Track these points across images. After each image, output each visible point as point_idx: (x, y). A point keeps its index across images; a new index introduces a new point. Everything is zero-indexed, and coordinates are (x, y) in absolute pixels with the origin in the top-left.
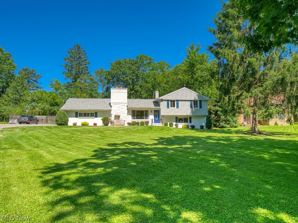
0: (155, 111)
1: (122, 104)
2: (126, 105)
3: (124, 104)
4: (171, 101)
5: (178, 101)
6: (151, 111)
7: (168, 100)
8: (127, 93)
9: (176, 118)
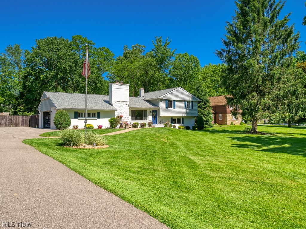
0: (153, 111)
1: (124, 103)
2: (128, 104)
3: (126, 103)
4: (169, 101)
5: (174, 101)
6: (150, 112)
7: (166, 100)
8: (128, 90)
9: (172, 118)
